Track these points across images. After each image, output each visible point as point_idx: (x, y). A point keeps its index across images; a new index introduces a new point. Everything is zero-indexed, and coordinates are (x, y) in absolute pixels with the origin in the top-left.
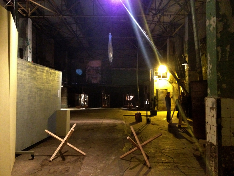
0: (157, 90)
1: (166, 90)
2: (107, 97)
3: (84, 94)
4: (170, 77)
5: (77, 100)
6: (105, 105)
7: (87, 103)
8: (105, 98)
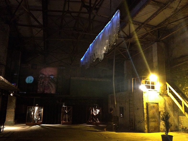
0: (147, 104)
1: (157, 104)
2: (68, 110)
3: (37, 106)
4: (161, 87)
5: (29, 114)
6: (65, 120)
7: (41, 118)
8: (65, 112)
